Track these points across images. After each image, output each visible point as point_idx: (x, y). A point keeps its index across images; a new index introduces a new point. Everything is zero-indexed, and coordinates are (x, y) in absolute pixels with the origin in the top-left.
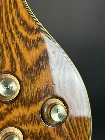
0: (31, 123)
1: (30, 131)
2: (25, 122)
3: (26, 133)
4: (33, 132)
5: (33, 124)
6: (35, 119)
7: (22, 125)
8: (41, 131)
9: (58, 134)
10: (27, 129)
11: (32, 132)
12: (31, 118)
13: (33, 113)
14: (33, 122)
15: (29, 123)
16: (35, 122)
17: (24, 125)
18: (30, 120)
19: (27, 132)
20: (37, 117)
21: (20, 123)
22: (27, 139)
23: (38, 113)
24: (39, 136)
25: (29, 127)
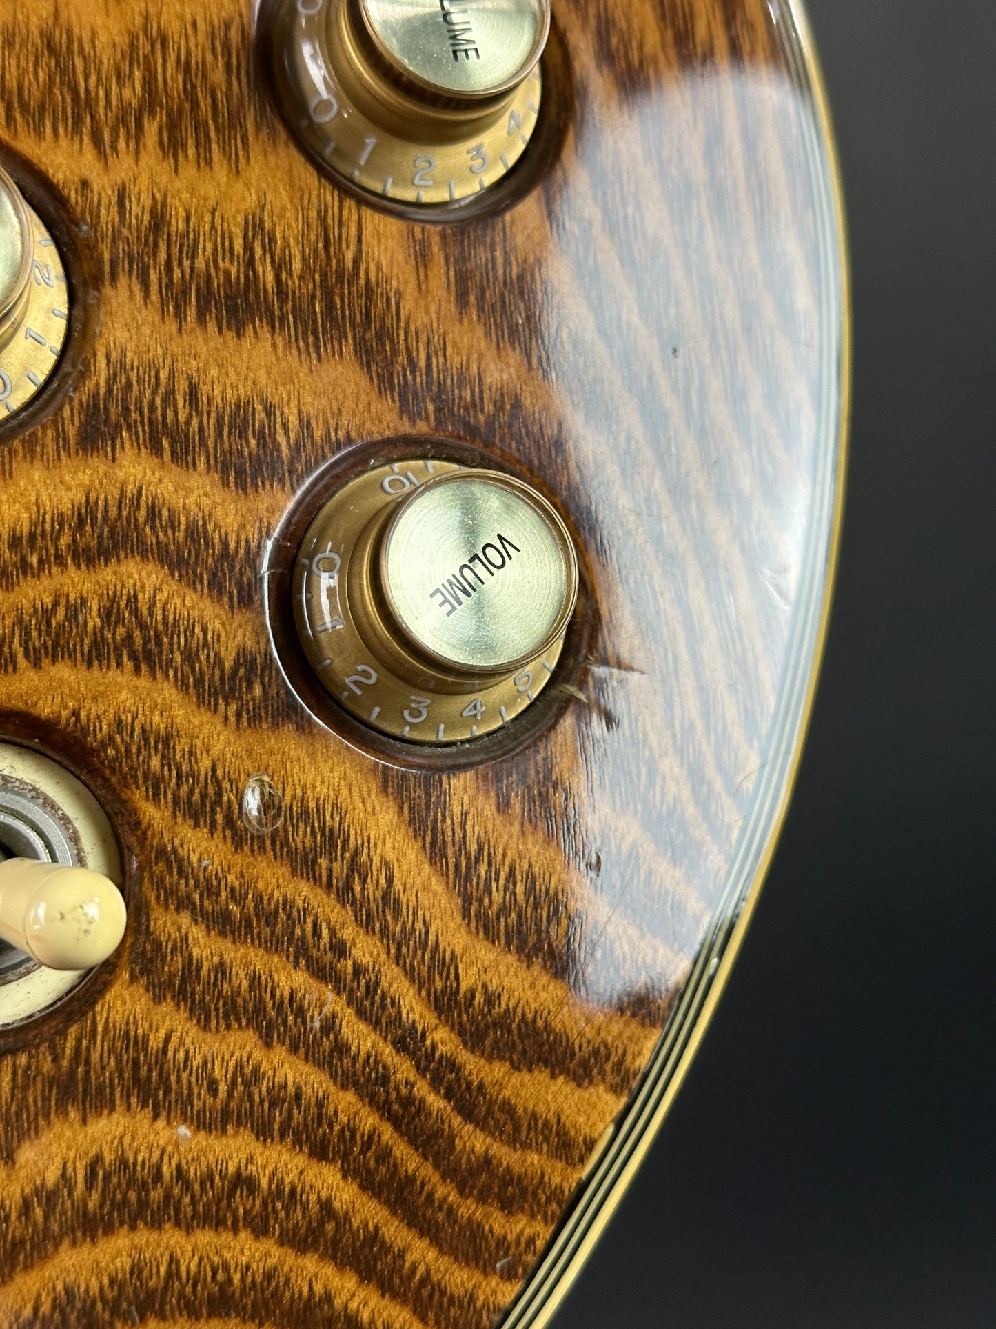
0: (151, 129)
1: (138, 210)
2: (82, 106)
3: (94, 226)
4: (177, 225)
5: (172, 146)
6: (190, 92)
7: (40, 135)
8: (272, 240)
9: (462, 298)
10: (103, 186)
11: (158, 220)
12: (149, 81)
13: (173, 29)
14: (173, 126)
15: (122, 120)
16: (200, 127)
17: (64, 142)
18: (133, 92)
19: (109, 216)
20: (218, 76)
21: (25, 108)
22: (108, 291)
23: (219, 36)
24: (252, 281)
25: (123, 167)
